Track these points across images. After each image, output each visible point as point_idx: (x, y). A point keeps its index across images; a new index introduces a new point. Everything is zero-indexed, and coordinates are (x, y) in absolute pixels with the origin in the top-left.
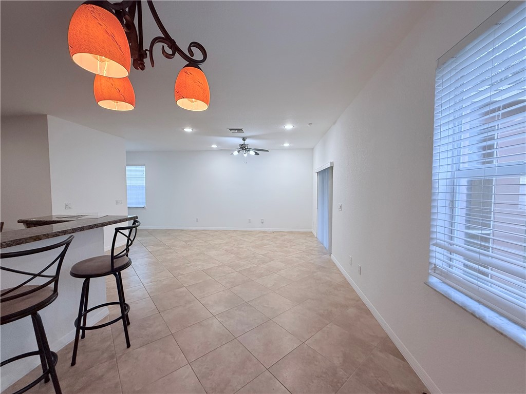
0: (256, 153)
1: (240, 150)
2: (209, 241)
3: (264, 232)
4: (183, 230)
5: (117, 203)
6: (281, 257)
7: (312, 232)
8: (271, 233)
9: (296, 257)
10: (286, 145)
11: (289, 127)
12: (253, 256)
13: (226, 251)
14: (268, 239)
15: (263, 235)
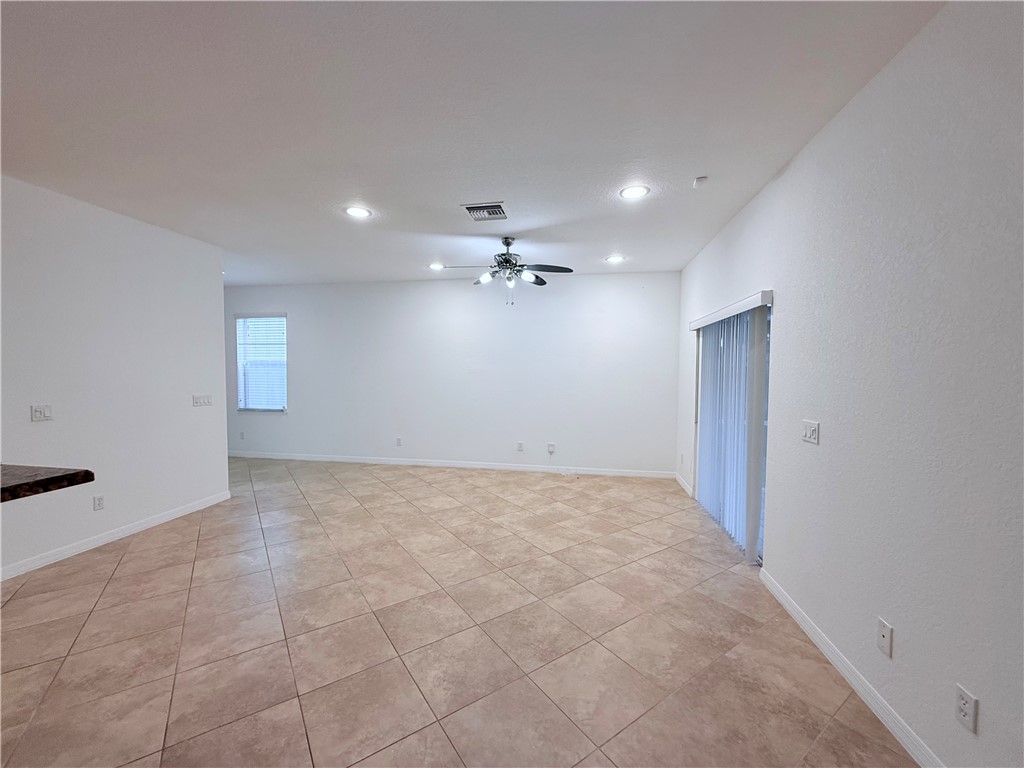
0: (537, 277)
1: (497, 269)
2: (418, 499)
3: (556, 476)
4: (365, 465)
5: (196, 402)
6: (609, 567)
7: (675, 480)
8: (572, 481)
9: (654, 571)
10: (615, 259)
11: (634, 192)
12: (528, 557)
13: (457, 535)
14: (567, 497)
15: (552, 484)
